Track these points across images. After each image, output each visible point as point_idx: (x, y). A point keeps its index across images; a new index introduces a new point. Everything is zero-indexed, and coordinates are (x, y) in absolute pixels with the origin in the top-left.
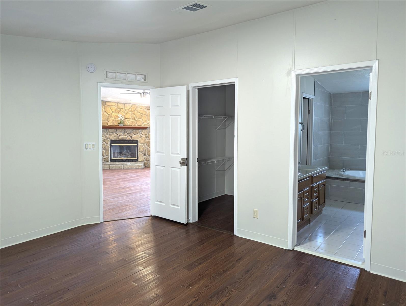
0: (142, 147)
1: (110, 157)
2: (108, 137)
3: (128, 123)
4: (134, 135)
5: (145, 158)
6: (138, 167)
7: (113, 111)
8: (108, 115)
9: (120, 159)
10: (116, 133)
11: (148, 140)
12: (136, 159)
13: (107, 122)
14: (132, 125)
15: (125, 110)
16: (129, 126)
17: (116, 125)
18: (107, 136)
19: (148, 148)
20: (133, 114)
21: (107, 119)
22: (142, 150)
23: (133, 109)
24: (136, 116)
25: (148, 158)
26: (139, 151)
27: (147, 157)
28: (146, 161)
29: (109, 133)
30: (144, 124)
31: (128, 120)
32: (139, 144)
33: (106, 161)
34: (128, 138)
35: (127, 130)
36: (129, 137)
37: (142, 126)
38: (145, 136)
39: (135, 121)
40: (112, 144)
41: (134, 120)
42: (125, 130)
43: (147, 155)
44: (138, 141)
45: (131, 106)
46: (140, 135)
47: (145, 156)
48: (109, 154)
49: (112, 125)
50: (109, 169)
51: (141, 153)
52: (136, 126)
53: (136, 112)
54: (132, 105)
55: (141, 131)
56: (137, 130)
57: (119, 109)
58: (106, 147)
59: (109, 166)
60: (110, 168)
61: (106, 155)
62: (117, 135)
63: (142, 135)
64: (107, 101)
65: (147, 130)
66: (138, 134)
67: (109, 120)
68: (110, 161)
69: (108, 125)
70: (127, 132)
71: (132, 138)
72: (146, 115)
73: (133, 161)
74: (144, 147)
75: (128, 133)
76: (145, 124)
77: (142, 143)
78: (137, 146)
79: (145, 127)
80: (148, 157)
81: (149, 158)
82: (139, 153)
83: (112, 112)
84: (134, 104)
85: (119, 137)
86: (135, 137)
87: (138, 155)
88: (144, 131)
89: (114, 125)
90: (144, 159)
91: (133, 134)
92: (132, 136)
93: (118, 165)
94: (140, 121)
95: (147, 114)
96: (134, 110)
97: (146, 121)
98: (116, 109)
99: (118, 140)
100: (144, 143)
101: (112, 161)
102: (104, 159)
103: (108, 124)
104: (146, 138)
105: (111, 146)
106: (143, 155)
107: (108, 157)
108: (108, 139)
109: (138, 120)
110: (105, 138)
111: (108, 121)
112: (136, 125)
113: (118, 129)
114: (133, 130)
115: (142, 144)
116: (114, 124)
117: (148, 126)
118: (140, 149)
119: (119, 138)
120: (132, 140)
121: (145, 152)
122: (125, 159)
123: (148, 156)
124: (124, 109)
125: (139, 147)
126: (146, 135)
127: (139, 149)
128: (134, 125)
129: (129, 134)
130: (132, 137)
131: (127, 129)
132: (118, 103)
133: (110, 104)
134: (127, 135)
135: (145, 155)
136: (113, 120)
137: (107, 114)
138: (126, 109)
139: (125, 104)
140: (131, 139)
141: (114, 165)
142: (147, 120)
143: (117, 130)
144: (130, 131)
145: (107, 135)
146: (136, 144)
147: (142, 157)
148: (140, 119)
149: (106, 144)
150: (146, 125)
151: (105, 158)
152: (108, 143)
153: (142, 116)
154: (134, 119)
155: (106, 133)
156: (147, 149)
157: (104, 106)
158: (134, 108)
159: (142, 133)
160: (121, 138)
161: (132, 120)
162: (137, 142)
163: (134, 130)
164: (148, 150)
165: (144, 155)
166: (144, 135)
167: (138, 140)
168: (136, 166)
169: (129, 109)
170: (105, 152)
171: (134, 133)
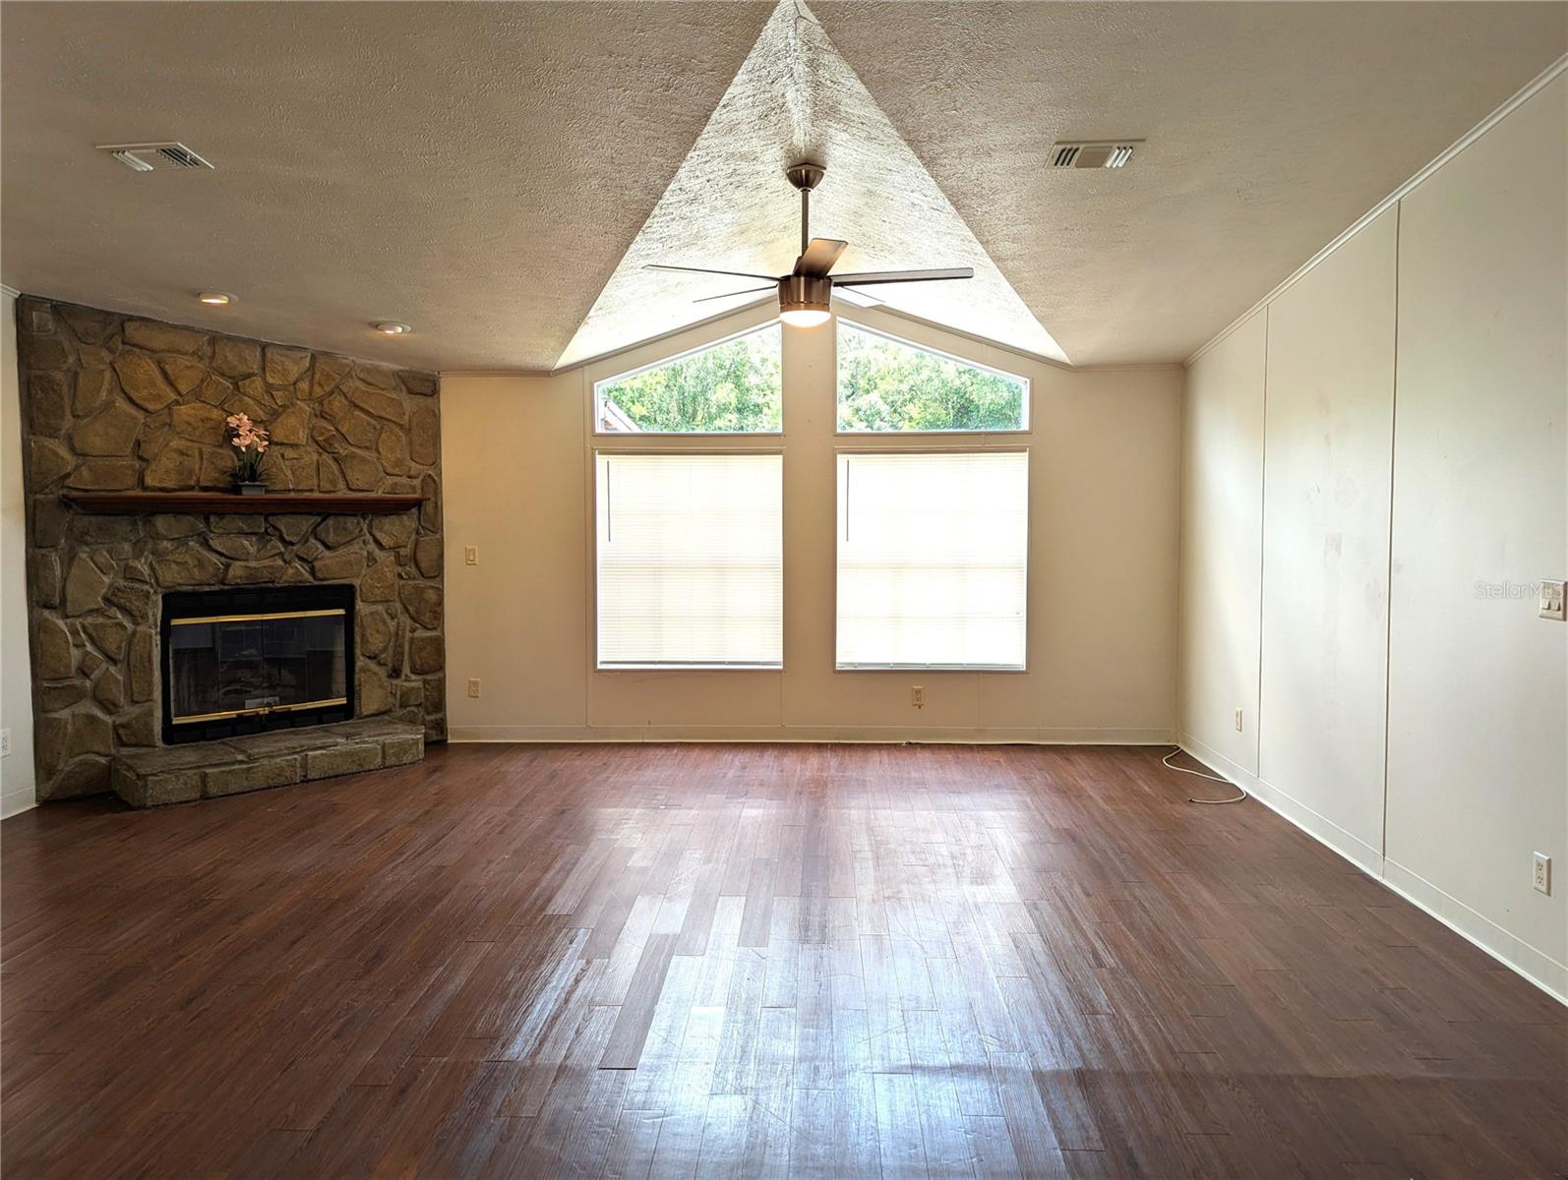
0: (381, 628)
1: (158, 714)
2: (146, 570)
3: (289, 473)
4: (327, 553)
5: (395, 695)
6: (394, 755)
7: (183, 388)
8: (140, 415)
9: (233, 714)
10: (206, 544)
11: (414, 579)
12: (343, 701)
13: (137, 464)
14: (311, 490)
15: (269, 389)
16: (292, 495)
17: (205, 489)
18: (142, 566)
19: (413, 631)
20: (322, 415)
21: (138, 443)
22: (376, 642)
23: (320, 384)
24: (337, 430)
25: (413, 688)
26: (358, 652)
27: (406, 684)
28: (406, 707)
29: (149, 546)
30: (390, 480)
31: (289, 453)
32: (359, 605)
33: (133, 741)
34: (291, 571)
35: (283, 523)
36: (297, 564)
37: (378, 494)
38: (398, 556)
39: (334, 466)
40: (175, 622)
41: (325, 456)
42: (266, 520)
43: (406, 669)
44: (351, 588)
45: (306, 363)
46: (365, 553)
47: (395, 682)
48: (157, 694)
49: (174, 490)
50: (205, 797)
51: (372, 665)
52: (343, 493)
53: (338, 404)
54: (313, 357)
55: (370, 527)
56: (351, 522)
57: (223, 375)
58: (130, 644)
59: (204, 777)
60: (213, 790)
61: (134, 702)
62: (214, 558)
63: (377, 551)
64: (131, 318)
65: (405, 518)
66: (356, 547)
67: (149, 450)
68: (160, 743)
69: (145, 488)
70: (284, 531)
71: (313, 572)
72: (400, 425)
73: (320, 722)
74: (392, 624)
75: (287, 538)
76: (396, 479)
77: (373, 603)
78: (349, 620)
79: (394, 500)
80: (413, 684)
81: (419, 688)
82: (361, 662)
83: (173, 396)
84: (325, 354)
85: (227, 566)
86: (335, 565)
87: (357, 676)
88: (392, 530)
89: (192, 488)
90: (391, 699)
91: (319, 545)
92: (316, 559)
93: (265, 762)
94: (364, 460)
95: (406, 417)
96: (328, 389)
97: (398, 463)
98: (202, 381)
99: (221, 592)
100: (387, 601)
101: (174, 735)
102: (121, 731)
103: (149, 481)
104: (400, 569)
105: (166, 631)
106: (382, 672)
107: (150, 713)
108: (145, 582)
109: (353, 456)
110: (122, 583)
111: (140, 458)
112: (341, 485)
113: (221, 515)
114: (319, 519)
115: (380, 608)
116: (192, 483)
117: (415, 492)
118: (364, 640)
119: (231, 572)
120: (317, 583)
121: (398, 654)
122: (267, 710)
123: (413, 677)
124: (258, 382)
125: (357, 629)
126: (402, 551)
127: (358, 639)
128: (329, 487)
129: (292, 544)
130: (317, 564)
131: (283, 514)
132: (214, 339)
133: (159, 341)
134: (281, 554)
135: (395, 673)
136: (181, 453)
137: (133, 411)
138: (271, 381)
139: (264, 347)
140: (311, 579)
141: (237, 767)
142: (409, 458)
143: (212, 519)
144: (306, 524)
145: (137, 557)
146: (341, 612)
147: (381, 686)
148: (366, 448)
149: (129, 626)
150: (402, 486)
151: (123, 726)
152: (144, 617)
153: (375, 428)
154: (324, 447)
155: (127, 547)
156: (408, 635)
157: (112, 351)
158: (328, 377)
159: (378, 535)
160: (239, 572)
161: (315, 457)
162: (344, 595)
163: (331, 521)
164: (412, 640)
165: (390, 676)
166: (390, 548)
167: (357, 582)
168: (384, 752)
169: (295, 384)
170: (120, 677)
171: (331, 538)
